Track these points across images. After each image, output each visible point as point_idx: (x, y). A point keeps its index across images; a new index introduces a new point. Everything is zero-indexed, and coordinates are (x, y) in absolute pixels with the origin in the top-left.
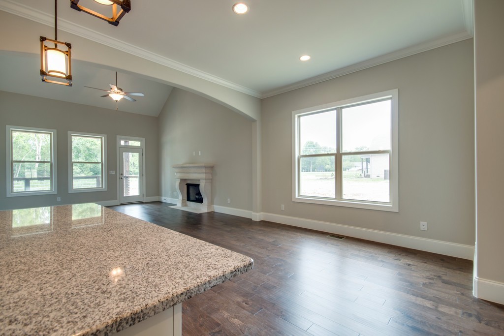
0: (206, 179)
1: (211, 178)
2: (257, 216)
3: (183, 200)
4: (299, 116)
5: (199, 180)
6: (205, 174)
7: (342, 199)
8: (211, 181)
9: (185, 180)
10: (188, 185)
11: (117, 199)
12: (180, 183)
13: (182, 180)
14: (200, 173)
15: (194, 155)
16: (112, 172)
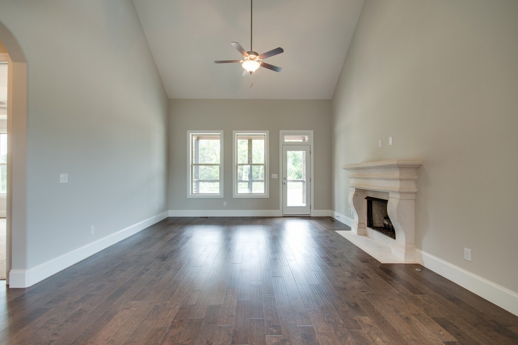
0: (400, 193)
3: (360, 223)
5: (388, 193)
6: (398, 182)
8: (417, 197)
9: (364, 191)
10: (370, 201)
13: (359, 191)
14: (388, 179)
15: (380, 146)
16: (275, 176)
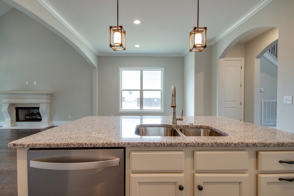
0: (47, 103)
1: (50, 102)
3: (11, 121)
4: (122, 70)
5: (39, 104)
6: (46, 99)
9: (14, 104)
10: (17, 109)
12: (9, 107)
13: (11, 105)
14: (39, 99)
15: (27, 84)
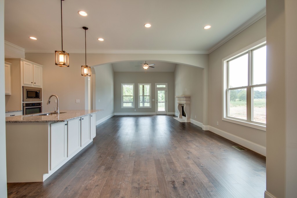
0: (186, 104)
2: (205, 127)
3: (180, 115)
4: (228, 62)
5: (184, 104)
6: (185, 101)
7: (251, 121)
8: (189, 105)
10: (182, 107)
11: (155, 112)
12: (179, 106)
15: (184, 90)
16: (153, 100)
